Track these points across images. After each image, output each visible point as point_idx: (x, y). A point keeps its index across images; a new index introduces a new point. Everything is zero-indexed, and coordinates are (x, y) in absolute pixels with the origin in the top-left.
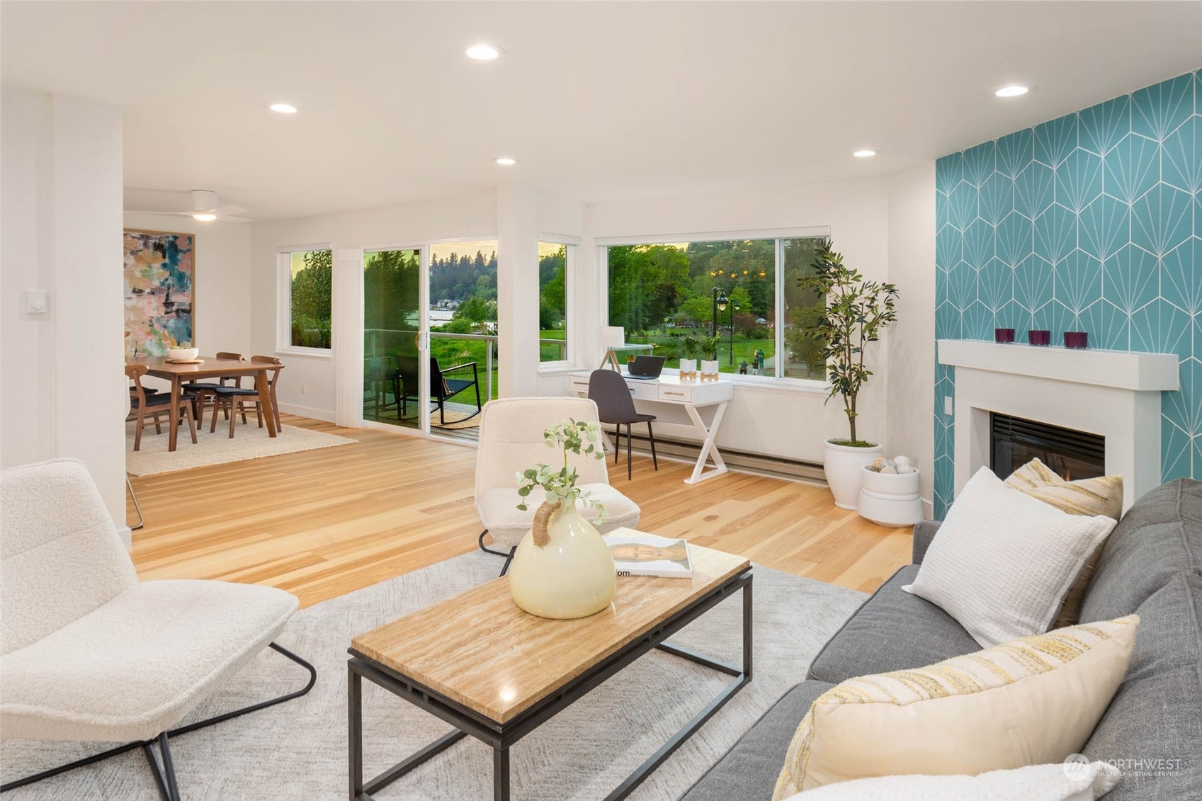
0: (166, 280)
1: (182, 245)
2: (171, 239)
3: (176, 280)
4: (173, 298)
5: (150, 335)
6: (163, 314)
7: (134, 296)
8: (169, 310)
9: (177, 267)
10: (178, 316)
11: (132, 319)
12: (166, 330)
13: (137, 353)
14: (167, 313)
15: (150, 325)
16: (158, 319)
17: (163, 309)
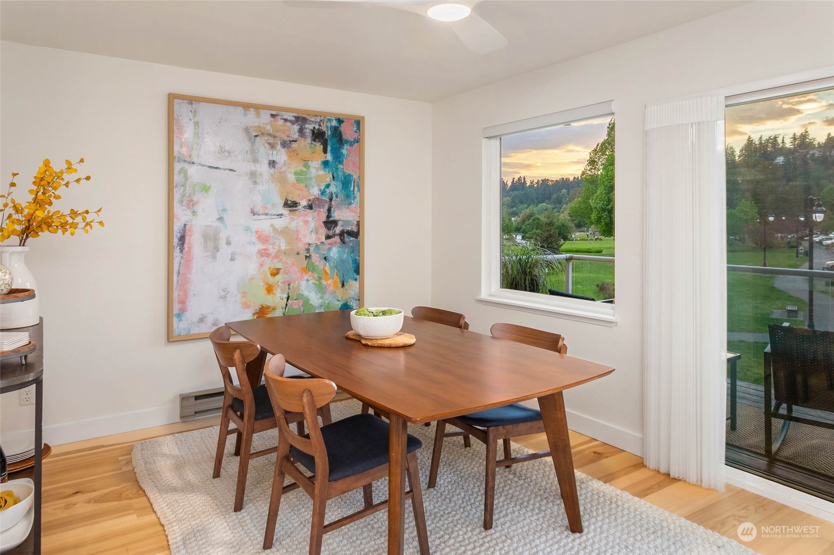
0: (328, 186)
1: (348, 132)
2: (334, 123)
3: (340, 186)
4: (336, 215)
5: (306, 273)
6: (323, 239)
7: (285, 211)
8: (331, 233)
9: (341, 166)
10: (343, 242)
11: (283, 247)
12: (327, 264)
13: (289, 301)
14: (328, 237)
15: (306, 257)
16: (317, 245)
17: (323, 231)
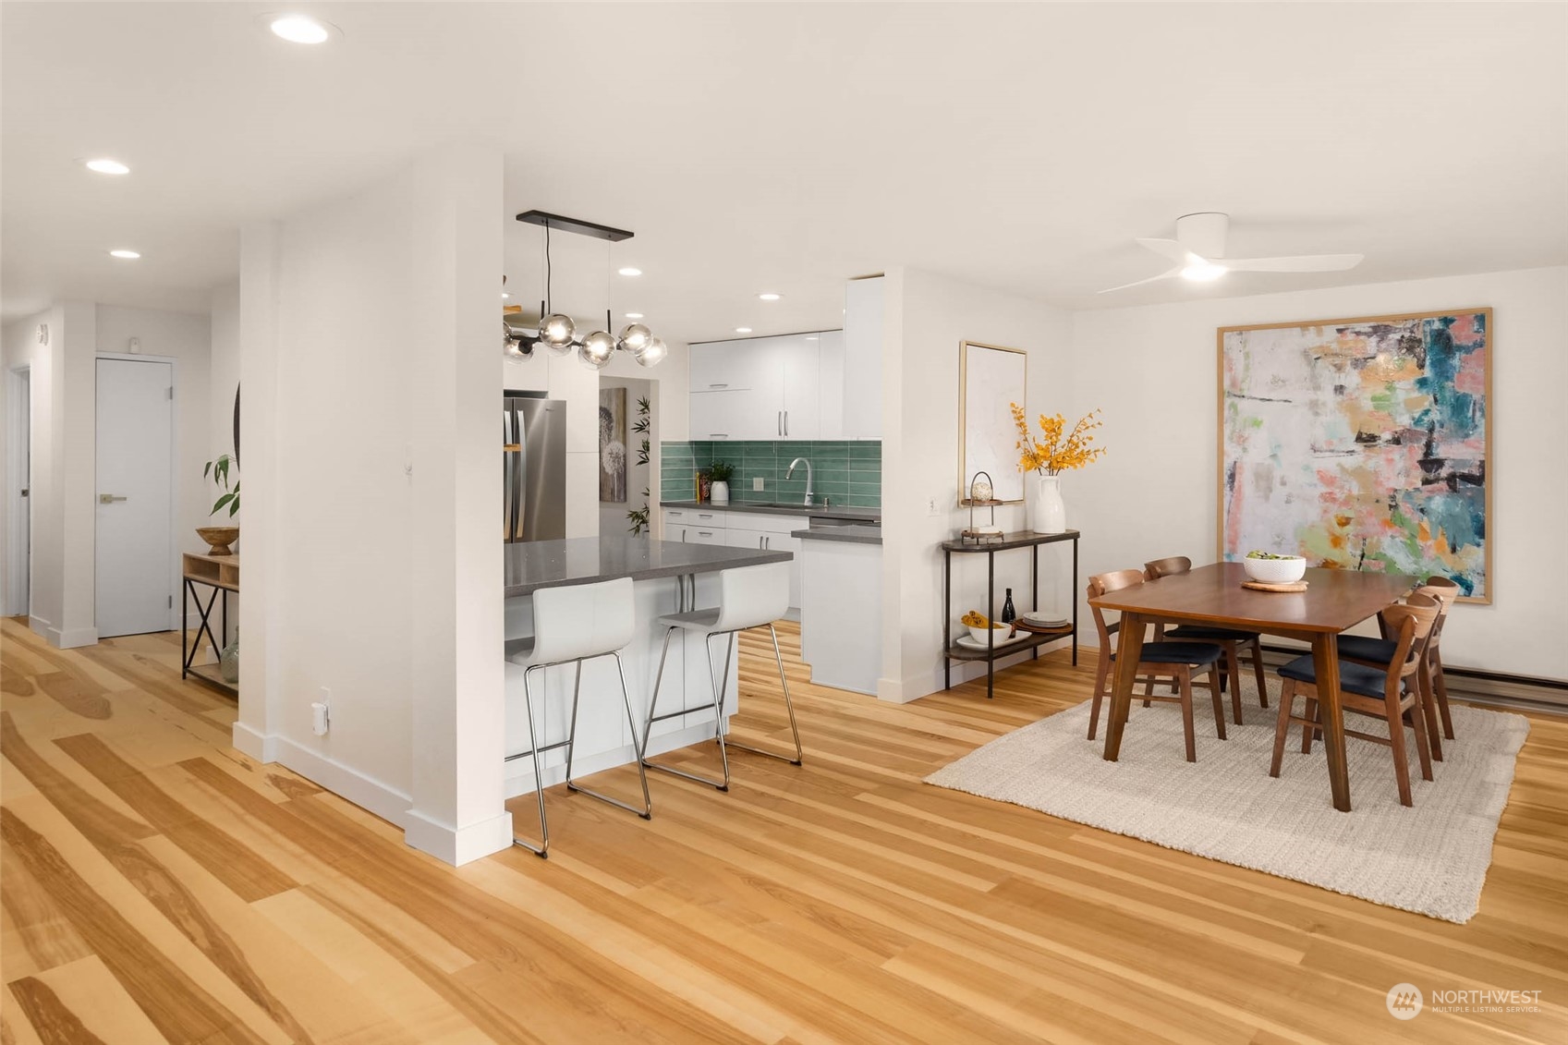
0: (1426, 412)
1: (1459, 335)
2: (1437, 325)
3: (1447, 411)
4: (1440, 451)
5: (1390, 527)
6: (1419, 484)
7: (1359, 447)
8: (1432, 476)
9: (1450, 384)
10: (1453, 489)
11: (1355, 492)
12: (1425, 518)
13: (1365, 560)
14: (1426, 482)
15: (1391, 506)
16: (1408, 494)
17: (1419, 474)
